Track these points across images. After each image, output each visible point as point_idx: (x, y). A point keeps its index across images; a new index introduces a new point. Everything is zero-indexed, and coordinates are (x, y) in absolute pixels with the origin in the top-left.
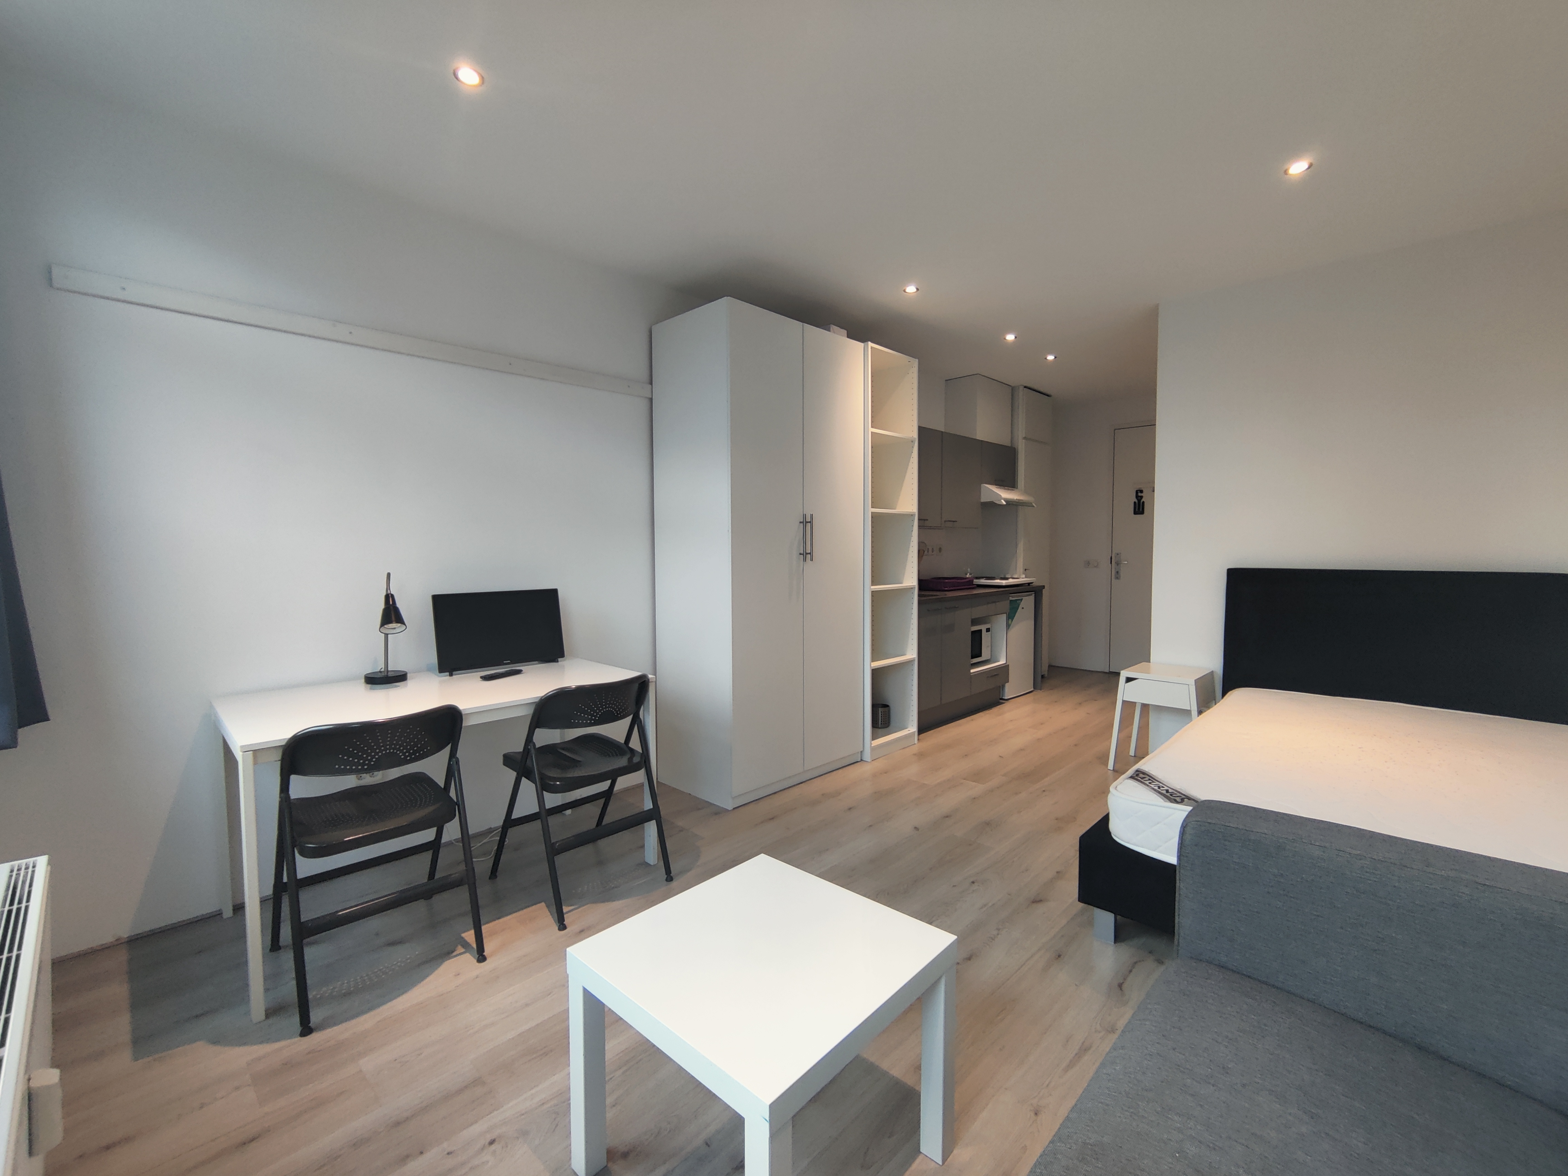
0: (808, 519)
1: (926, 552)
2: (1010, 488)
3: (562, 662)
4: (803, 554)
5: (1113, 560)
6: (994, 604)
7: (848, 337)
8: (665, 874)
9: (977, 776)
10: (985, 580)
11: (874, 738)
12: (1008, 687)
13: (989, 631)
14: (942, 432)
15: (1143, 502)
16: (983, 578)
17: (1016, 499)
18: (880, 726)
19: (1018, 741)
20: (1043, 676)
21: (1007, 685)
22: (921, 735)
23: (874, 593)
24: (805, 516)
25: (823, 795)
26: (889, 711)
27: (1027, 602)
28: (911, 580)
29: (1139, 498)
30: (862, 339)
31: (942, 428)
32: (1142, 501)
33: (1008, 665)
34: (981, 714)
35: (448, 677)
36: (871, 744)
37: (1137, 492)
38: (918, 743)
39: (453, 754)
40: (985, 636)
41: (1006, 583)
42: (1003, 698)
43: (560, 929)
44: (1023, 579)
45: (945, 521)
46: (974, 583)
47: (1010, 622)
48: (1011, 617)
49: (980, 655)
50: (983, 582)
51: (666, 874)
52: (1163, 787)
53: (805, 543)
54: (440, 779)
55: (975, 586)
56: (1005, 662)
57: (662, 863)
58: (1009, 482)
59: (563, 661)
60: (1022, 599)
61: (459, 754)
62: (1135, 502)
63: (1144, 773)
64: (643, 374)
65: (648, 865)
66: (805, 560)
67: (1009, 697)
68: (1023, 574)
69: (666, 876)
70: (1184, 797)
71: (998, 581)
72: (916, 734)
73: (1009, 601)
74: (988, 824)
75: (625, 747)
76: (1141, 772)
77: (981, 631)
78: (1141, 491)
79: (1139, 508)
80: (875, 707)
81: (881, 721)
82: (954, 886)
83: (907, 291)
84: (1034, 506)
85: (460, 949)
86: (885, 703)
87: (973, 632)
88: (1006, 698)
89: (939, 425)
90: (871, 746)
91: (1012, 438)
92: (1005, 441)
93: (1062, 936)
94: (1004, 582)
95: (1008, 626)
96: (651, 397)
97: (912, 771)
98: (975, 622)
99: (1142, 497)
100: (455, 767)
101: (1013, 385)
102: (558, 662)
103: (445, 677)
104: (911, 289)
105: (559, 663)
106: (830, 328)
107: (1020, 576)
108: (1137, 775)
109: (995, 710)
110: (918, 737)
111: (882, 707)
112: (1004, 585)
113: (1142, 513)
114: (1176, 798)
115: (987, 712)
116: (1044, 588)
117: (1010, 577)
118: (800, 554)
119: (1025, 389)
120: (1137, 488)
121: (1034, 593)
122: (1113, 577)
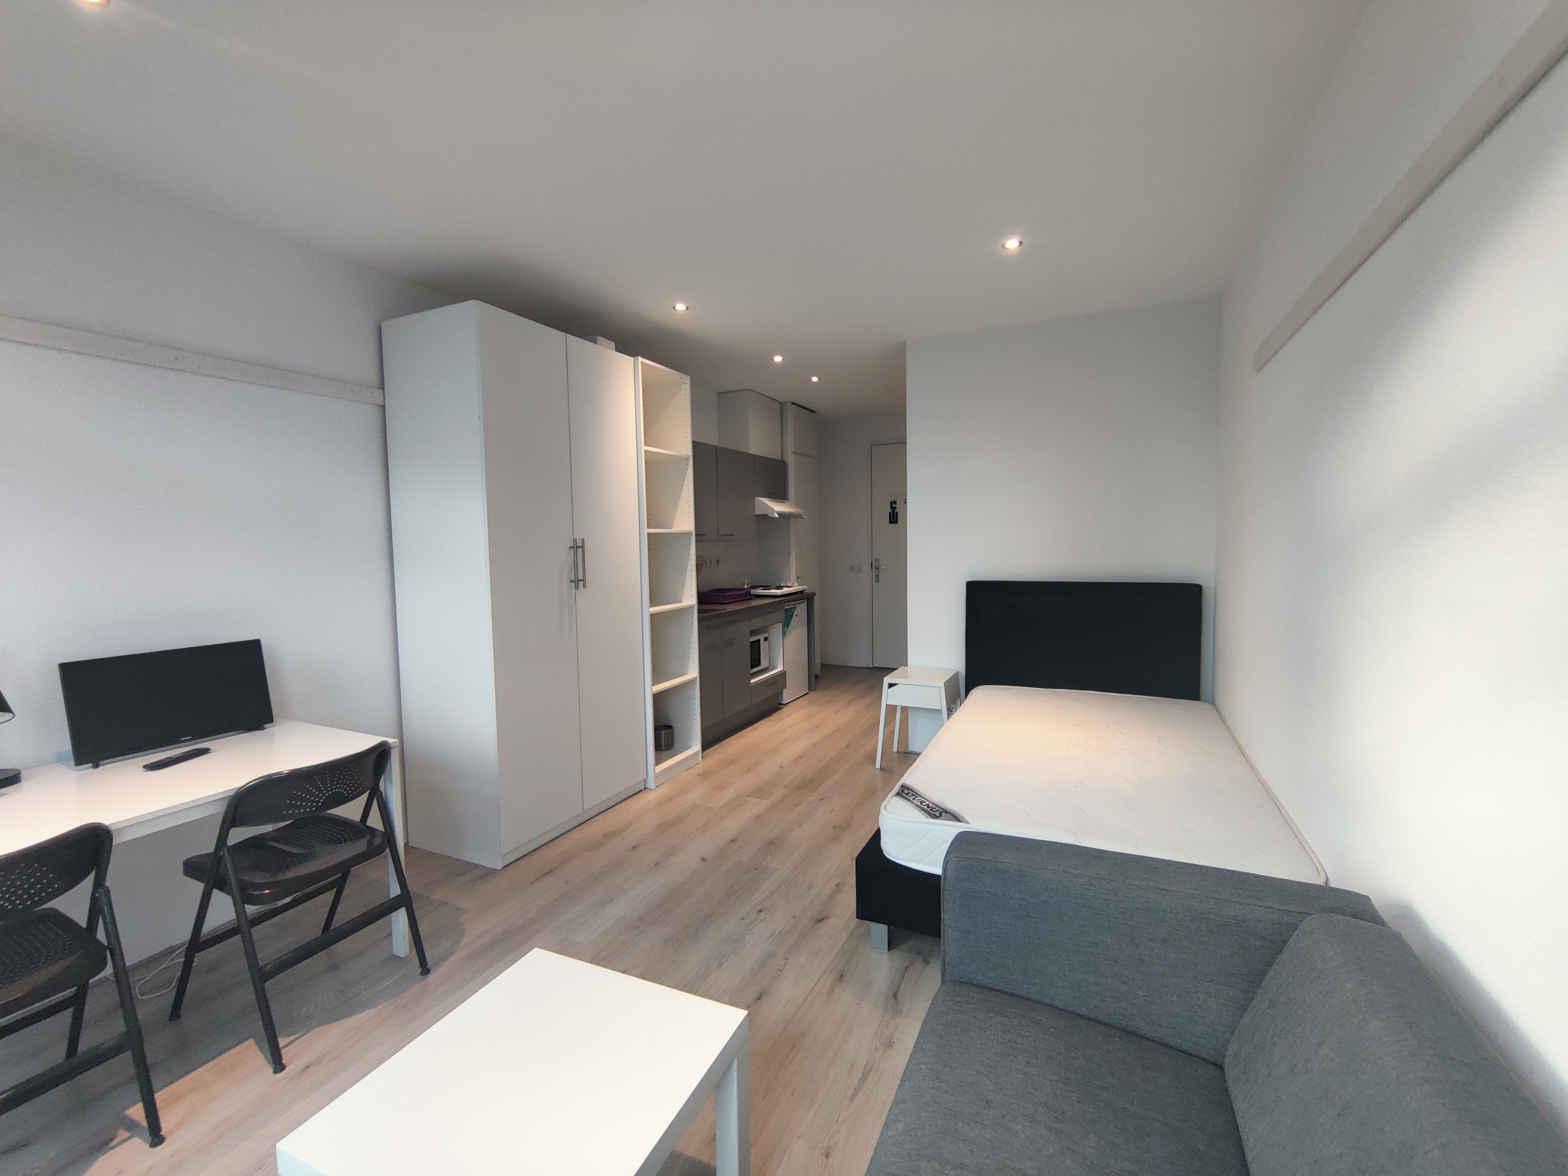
0: (579, 544)
1: (704, 566)
2: (782, 501)
3: (270, 729)
4: (575, 582)
5: (873, 565)
6: (771, 614)
7: (617, 350)
8: (419, 966)
9: (761, 791)
10: (762, 590)
11: (658, 762)
12: (785, 692)
13: (767, 640)
14: (716, 446)
15: (897, 513)
16: (759, 587)
17: (788, 512)
18: (663, 749)
19: (797, 748)
20: (816, 677)
21: (785, 691)
22: (705, 752)
23: (652, 616)
24: (575, 541)
25: (605, 835)
26: (672, 732)
27: (801, 610)
28: (690, 599)
29: (893, 509)
30: (632, 354)
31: (716, 443)
32: (896, 511)
33: (785, 672)
34: (762, 722)
35: (92, 770)
36: (655, 770)
37: (891, 503)
38: (702, 761)
39: (99, 884)
40: (764, 646)
41: (781, 593)
42: (782, 703)
43: (276, 1071)
44: (796, 588)
45: (722, 535)
46: (751, 593)
47: (785, 629)
48: (786, 625)
49: (759, 664)
50: (760, 591)
51: (421, 967)
52: (924, 802)
53: (576, 569)
54: (81, 918)
55: (753, 596)
56: (782, 669)
57: (414, 953)
58: (780, 495)
59: (271, 727)
60: (796, 607)
61: (110, 882)
62: (890, 513)
63: (908, 789)
64: (372, 376)
65: (396, 958)
66: (577, 588)
67: (787, 702)
68: (796, 582)
69: (421, 970)
70: (941, 810)
71: (774, 591)
72: (700, 752)
73: (784, 610)
74: (771, 843)
75: (362, 827)
76: (906, 787)
77: (759, 641)
78: (895, 503)
79: (893, 519)
80: (657, 729)
81: (665, 744)
82: (742, 919)
83: (677, 308)
84: (804, 518)
85: (123, 1134)
86: (667, 724)
87: (752, 643)
88: (784, 703)
89: (712, 439)
90: (654, 772)
91: (782, 456)
92: (775, 455)
93: (844, 953)
94: (779, 592)
95: (784, 634)
96: (383, 404)
97: (697, 794)
98: (753, 633)
99: (895, 508)
100: (104, 900)
101: (782, 401)
102: (264, 729)
103: (87, 771)
104: (681, 307)
105: (266, 730)
106: (596, 339)
107: (793, 583)
108: (903, 791)
109: (775, 716)
110: (702, 755)
111: (665, 729)
112: (779, 594)
113: (896, 522)
114: (935, 813)
115: (767, 719)
116: (815, 595)
117: (784, 585)
118: (572, 581)
119: (793, 405)
120: (892, 499)
121: (806, 600)
122: (874, 581)
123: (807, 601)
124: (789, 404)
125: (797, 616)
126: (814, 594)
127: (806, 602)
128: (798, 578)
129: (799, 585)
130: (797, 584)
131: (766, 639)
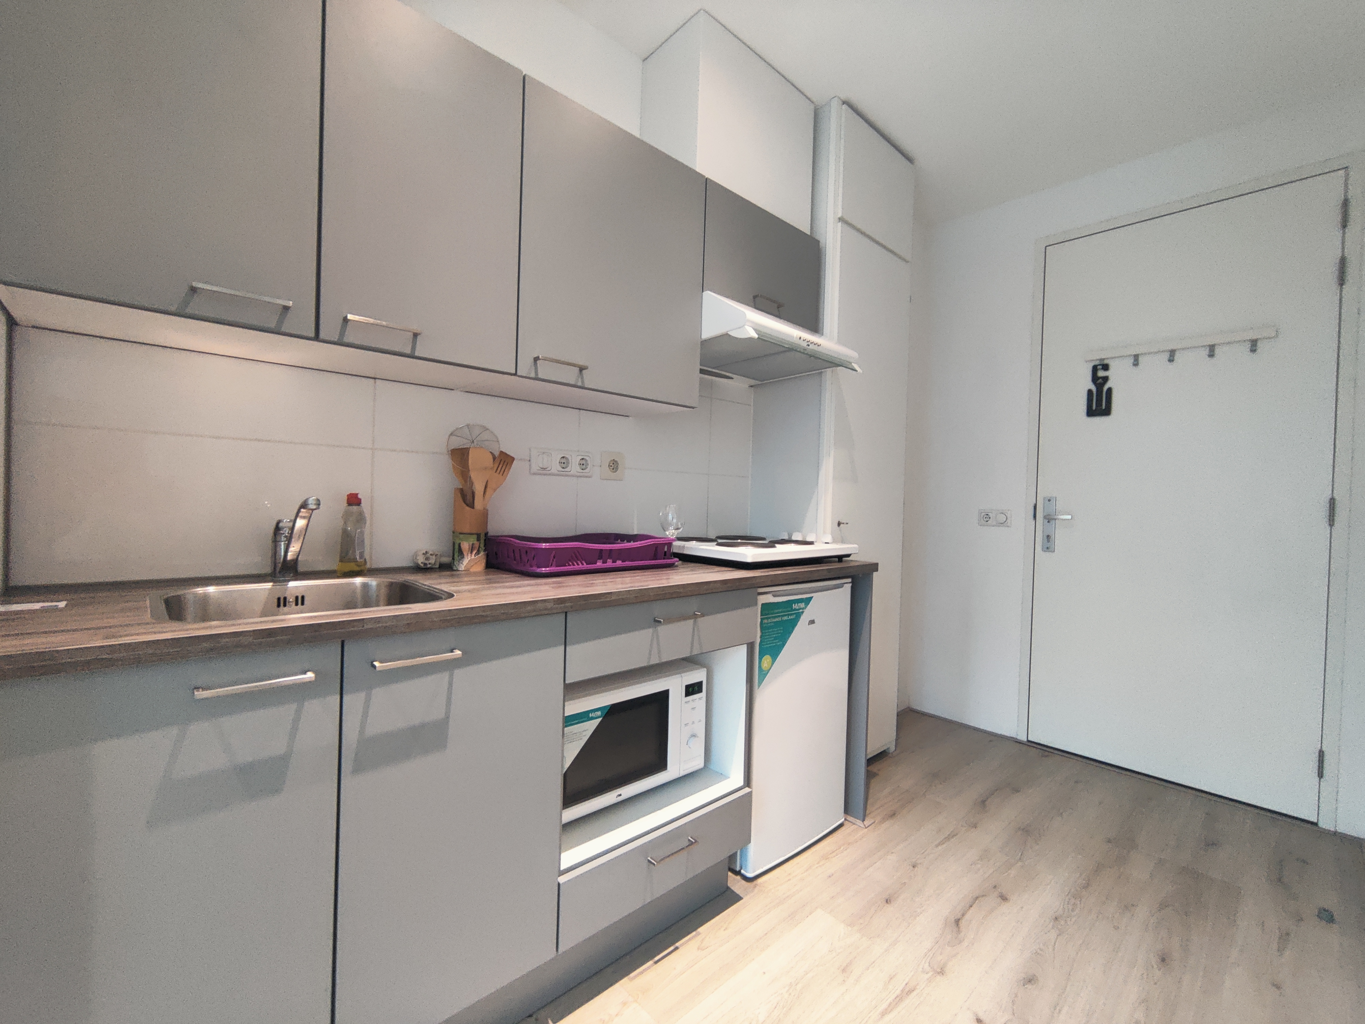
5: (1038, 511)
6: (720, 615)
12: (753, 850)
13: (695, 695)
15: (1110, 390)
27: (827, 608)
33: (751, 787)
37: (1095, 369)
40: (681, 713)
41: (776, 556)
44: (823, 547)
46: (677, 552)
48: (767, 648)
49: (659, 767)
50: (704, 548)
60: (813, 596)
62: (1090, 392)
68: (831, 533)
73: (767, 607)
77: (662, 698)
78: (1106, 367)
87: (638, 701)
94: (763, 554)
99: (1106, 379)
101: (817, 93)
107: (822, 537)
113: (1107, 412)
116: (879, 569)
117: (794, 539)
119: (845, 107)
120: (1096, 356)
121: (850, 580)
122: (1039, 548)
123: (852, 582)
124: (835, 104)
125: (812, 622)
126: (874, 567)
127: (848, 587)
128: (839, 524)
129: (835, 541)
130: (829, 538)
131: (692, 689)
